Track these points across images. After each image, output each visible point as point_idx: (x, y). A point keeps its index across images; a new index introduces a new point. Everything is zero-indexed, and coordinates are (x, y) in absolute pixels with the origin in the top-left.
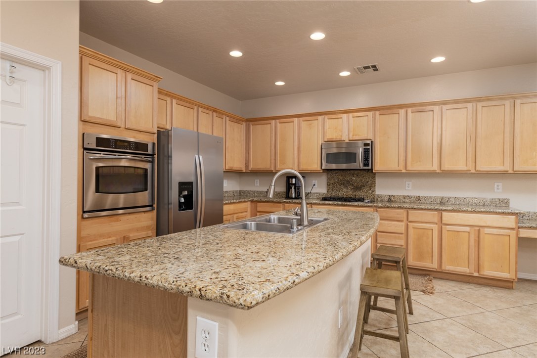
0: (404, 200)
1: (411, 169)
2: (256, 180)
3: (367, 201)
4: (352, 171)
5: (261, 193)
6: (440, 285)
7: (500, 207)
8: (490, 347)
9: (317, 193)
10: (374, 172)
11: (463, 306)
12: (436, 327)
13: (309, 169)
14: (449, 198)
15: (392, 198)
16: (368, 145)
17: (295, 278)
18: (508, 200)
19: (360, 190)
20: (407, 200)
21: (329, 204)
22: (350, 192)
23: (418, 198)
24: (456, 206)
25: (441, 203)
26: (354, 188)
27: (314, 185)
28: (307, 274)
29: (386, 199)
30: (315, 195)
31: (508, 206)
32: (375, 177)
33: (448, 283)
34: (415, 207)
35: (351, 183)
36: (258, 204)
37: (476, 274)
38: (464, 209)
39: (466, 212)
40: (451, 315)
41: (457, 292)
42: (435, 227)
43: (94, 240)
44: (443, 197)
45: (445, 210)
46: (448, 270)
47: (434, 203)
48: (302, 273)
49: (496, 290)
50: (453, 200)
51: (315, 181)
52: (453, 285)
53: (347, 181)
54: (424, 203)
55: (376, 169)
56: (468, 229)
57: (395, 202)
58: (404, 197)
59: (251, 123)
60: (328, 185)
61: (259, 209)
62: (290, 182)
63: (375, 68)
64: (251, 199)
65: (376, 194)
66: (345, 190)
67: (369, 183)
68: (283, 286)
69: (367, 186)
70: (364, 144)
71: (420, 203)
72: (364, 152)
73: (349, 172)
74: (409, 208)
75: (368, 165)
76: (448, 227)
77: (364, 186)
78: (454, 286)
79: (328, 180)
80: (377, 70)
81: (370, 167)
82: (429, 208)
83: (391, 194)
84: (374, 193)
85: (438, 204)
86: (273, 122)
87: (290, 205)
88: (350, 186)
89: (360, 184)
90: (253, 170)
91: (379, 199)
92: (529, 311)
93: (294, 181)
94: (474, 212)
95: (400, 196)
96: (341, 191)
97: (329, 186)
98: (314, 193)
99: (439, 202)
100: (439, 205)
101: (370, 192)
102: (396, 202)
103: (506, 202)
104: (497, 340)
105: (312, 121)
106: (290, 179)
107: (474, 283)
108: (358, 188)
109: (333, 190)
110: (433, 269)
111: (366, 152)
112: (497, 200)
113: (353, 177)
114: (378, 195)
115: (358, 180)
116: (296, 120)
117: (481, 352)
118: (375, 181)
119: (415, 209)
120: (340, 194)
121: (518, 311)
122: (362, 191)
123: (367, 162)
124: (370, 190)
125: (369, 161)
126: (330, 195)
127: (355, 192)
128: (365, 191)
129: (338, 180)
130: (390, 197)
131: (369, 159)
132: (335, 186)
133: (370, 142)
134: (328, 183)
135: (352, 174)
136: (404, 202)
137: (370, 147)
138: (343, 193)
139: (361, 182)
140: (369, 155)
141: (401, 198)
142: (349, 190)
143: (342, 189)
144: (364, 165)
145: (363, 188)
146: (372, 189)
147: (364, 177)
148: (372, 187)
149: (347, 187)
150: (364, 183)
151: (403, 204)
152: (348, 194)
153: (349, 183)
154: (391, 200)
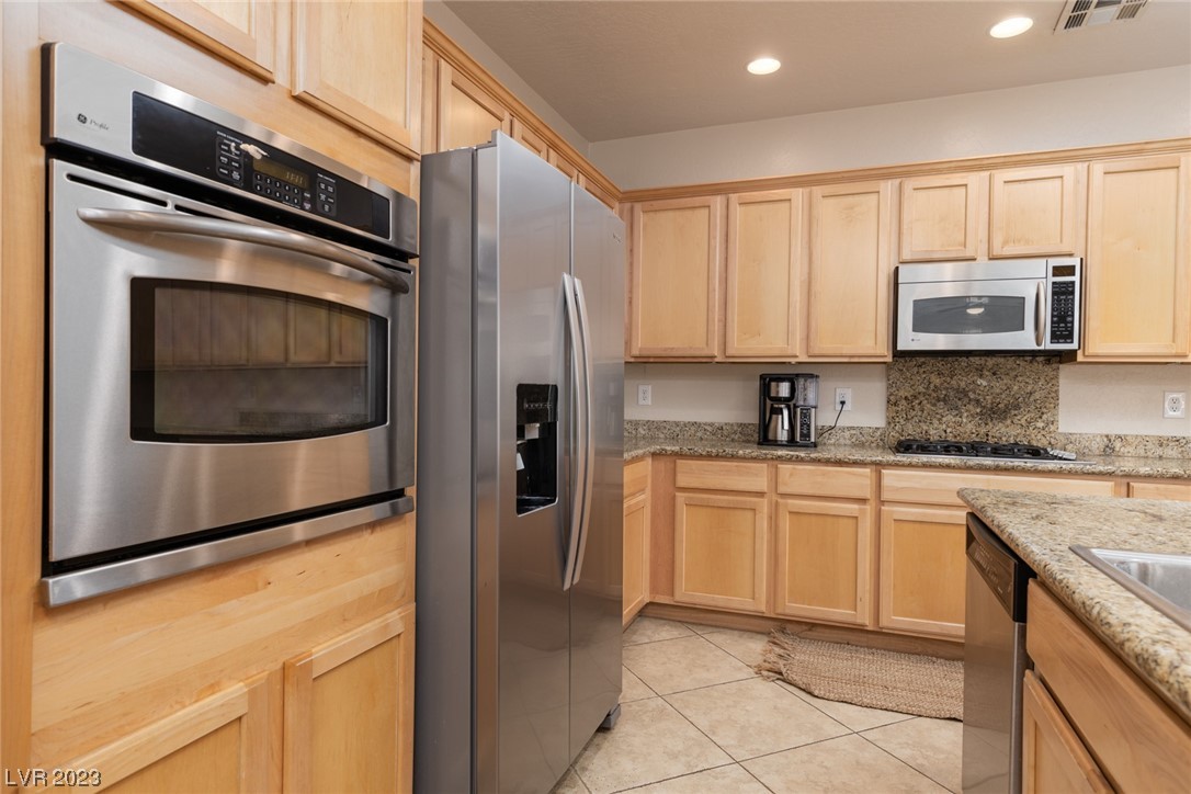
0: (1159, 451)
2: (641, 388)
4: (976, 360)
5: (658, 428)
9: (852, 428)
13: (845, 352)
15: (1118, 445)
16: (1070, 270)
19: (1005, 418)
20: (1173, 451)
21: (948, 467)
22: (970, 426)
26: (981, 414)
27: (844, 402)
29: (1094, 446)
30: (847, 434)
32: (1056, 378)
35: (972, 396)
36: (680, 462)
43: (121, 733)
51: (845, 391)
53: (957, 391)
55: (1092, 351)
57: (1126, 456)
58: (1162, 442)
59: (638, 207)
60: (891, 403)
61: (682, 481)
62: (773, 395)
64: (655, 448)
65: (1060, 430)
66: (950, 418)
67: (1037, 395)
69: (1028, 405)
70: (1055, 268)
72: (1054, 293)
73: (964, 361)
75: (1069, 337)
77: (1017, 407)
79: (889, 387)
81: (1075, 346)
83: (1114, 430)
84: (1052, 428)
86: (718, 202)
87: (800, 467)
88: (970, 407)
89: (1005, 400)
90: (645, 353)
91: (1069, 447)
93: (784, 390)
95: (1144, 439)
96: (936, 422)
97: (895, 404)
98: (843, 429)
101: (1040, 424)
105: (857, 198)
106: (773, 384)
108: (996, 413)
109: (907, 420)
111: (1062, 293)
113: (981, 376)
114: (1067, 436)
115: (998, 386)
116: (798, 194)
118: (1057, 391)
120: (932, 432)
122: (1009, 422)
123: (1066, 327)
124: (1041, 417)
125: (1072, 322)
126: (897, 435)
127: (986, 424)
128: (1023, 422)
129: (927, 388)
130: (1110, 441)
131: (1073, 316)
132: (917, 407)
133: (1075, 262)
134: (892, 398)
135: (977, 369)
136: (1160, 457)
137: (1076, 279)
138: (944, 426)
139: (1007, 392)
140: (1073, 304)
141: (1150, 446)
142: (965, 420)
143: (939, 416)
144: (1055, 337)
145: (1013, 412)
146: (1045, 417)
147: (1020, 379)
148: (1044, 410)
149: (957, 408)
150: (1017, 396)
151: (1158, 463)
152: (962, 430)
153: (966, 395)
154: (1113, 449)
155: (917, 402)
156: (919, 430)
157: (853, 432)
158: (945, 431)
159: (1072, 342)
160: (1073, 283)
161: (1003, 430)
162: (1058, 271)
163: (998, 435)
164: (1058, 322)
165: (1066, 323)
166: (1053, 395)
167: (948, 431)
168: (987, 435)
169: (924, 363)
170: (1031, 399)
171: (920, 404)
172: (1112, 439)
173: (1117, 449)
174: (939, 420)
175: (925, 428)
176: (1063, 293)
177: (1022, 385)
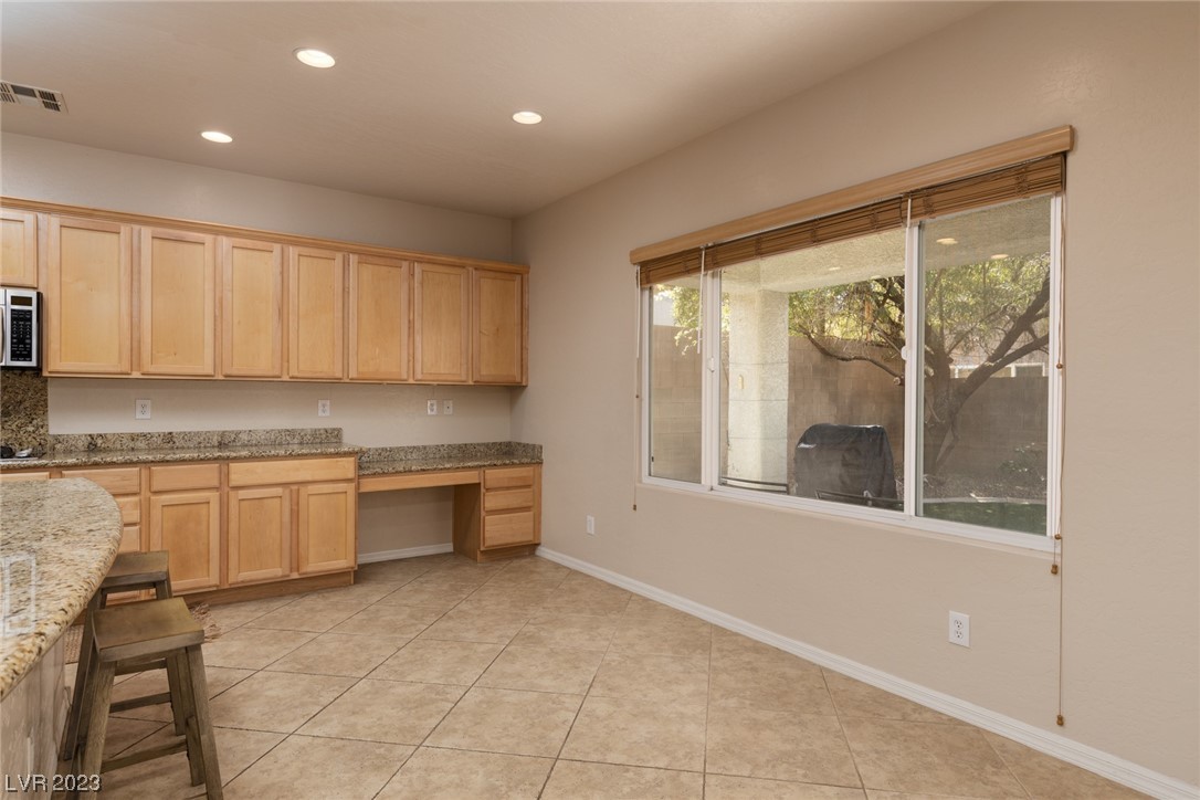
0: (132, 445)
1: (152, 370)
3: (25, 453)
6: (227, 617)
7: (326, 443)
8: (336, 688)
10: (45, 374)
11: (280, 640)
12: (240, 695)
14: (238, 433)
15: (99, 442)
16: (27, 301)
17: (38, 641)
18: (339, 430)
20: (141, 444)
23: (169, 438)
24: (251, 449)
25: (221, 445)
28: (57, 627)
29: (80, 444)
31: (339, 442)
32: (45, 389)
33: (243, 608)
34: (168, 458)
37: (295, 576)
38: (273, 452)
39: (276, 457)
40: (264, 663)
41: (262, 619)
42: (213, 496)
44: (224, 432)
45: (236, 459)
46: (242, 582)
47: (205, 447)
48: (47, 627)
49: (326, 595)
50: (244, 437)
52: (253, 609)
54: (183, 448)
55: (51, 368)
56: (278, 491)
57: (107, 450)
58: (133, 438)
63: (50, 100)
65: (50, 433)
67: (27, 404)
68: (23, 665)
69: (18, 412)
70: (13, 298)
71: (172, 448)
72: (13, 319)
74: (152, 462)
75: (28, 357)
76: (243, 494)
77: (8, 414)
78: (256, 610)
80: (56, 107)
81: (33, 363)
82: (202, 456)
83: (94, 431)
84: (43, 431)
85: (213, 447)
91: (58, 446)
92: (378, 610)
94: (291, 456)
95: (120, 436)
99: (216, 444)
100: (216, 449)
101: (30, 429)
102: (111, 451)
103: (336, 435)
104: (344, 673)
107: (290, 594)
110: (210, 587)
112: (322, 432)
114: (57, 439)
117: (326, 702)
118: (46, 400)
119: (168, 461)
121: (365, 617)
123: (25, 348)
124: (31, 423)
125: (31, 344)
128: (14, 427)
130: (93, 439)
131: (31, 338)
133: (32, 294)
136: (133, 449)
137: (33, 308)
140: (31, 329)
141: (124, 441)
144: (14, 356)
146: (35, 422)
148: (34, 416)
150: (8, 405)
151: (131, 453)
154: (96, 445)
159: (31, 360)
160: (30, 312)
162: (15, 300)
164: (18, 343)
165: (25, 344)
166: (43, 403)
170: (22, 407)
172: (95, 437)
173: (99, 445)
176: (22, 319)
177: (12, 395)
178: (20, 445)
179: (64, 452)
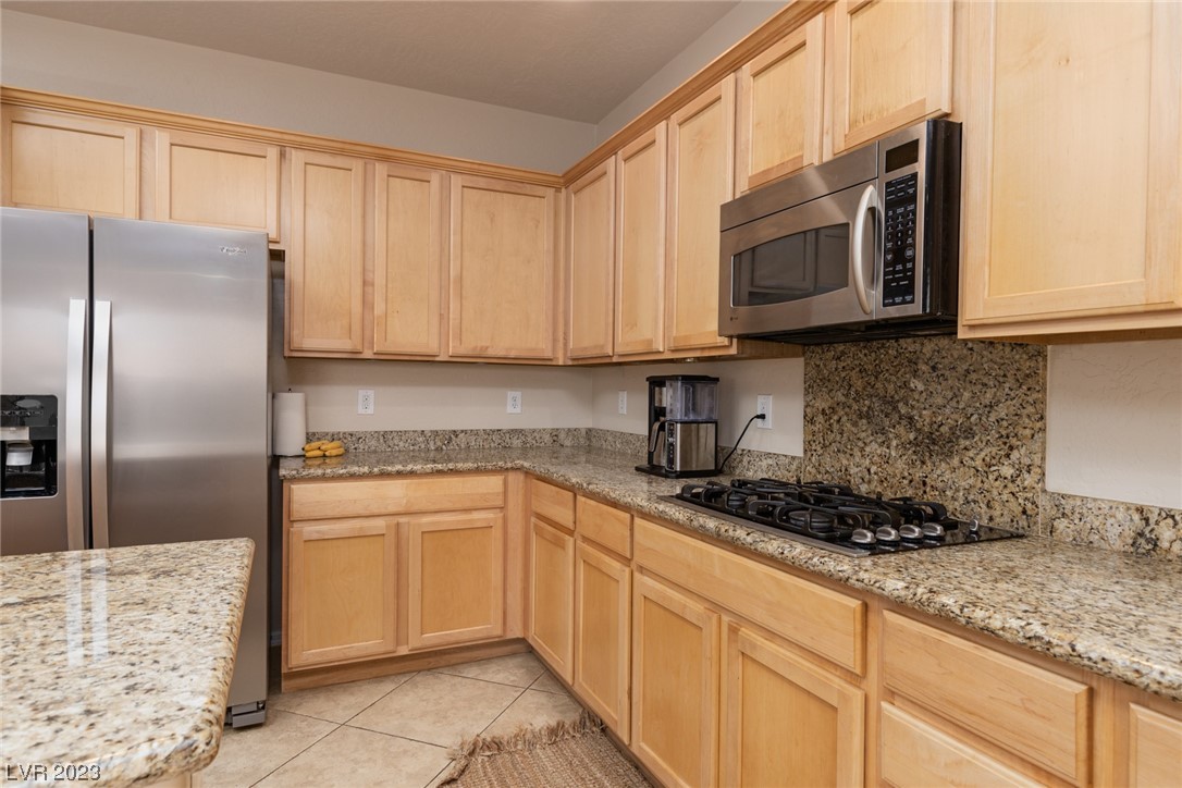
9: (768, 455)
15: (1166, 533)
19: (950, 455)
22: (900, 464)
26: (915, 443)
27: (762, 417)
29: (1113, 532)
35: (903, 409)
51: (761, 399)
53: (885, 400)
55: (970, 315)
60: (809, 420)
65: (1054, 483)
66: (874, 448)
67: (1002, 411)
69: (986, 429)
72: (889, 205)
75: (908, 290)
77: (969, 433)
79: (806, 392)
81: (917, 308)
84: (1029, 480)
88: (901, 430)
89: (950, 418)
91: (1061, 524)
96: (857, 453)
97: (813, 422)
101: (1007, 471)
108: (934, 444)
109: (824, 447)
113: (915, 373)
115: (940, 391)
120: (853, 470)
122: (956, 461)
123: (905, 270)
124: (1008, 456)
125: (913, 259)
126: (813, 471)
127: (923, 463)
128: (978, 463)
129: (847, 396)
130: (1147, 520)
131: (913, 245)
132: (836, 427)
133: (918, 132)
134: (808, 410)
135: (910, 361)
137: (918, 167)
138: (868, 461)
139: (954, 403)
140: (914, 221)
142: (893, 454)
143: (860, 444)
144: (889, 295)
145: (964, 443)
146: (1015, 455)
147: (973, 376)
148: (1014, 441)
149: (883, 431)
150: (970, 410)
152: (890, 470)
153: (895, 408)
154: (1155, 543)
155: (836, 418)
156: (837, 466)
157: (770, 461)
158: (869, 470)
159: (912, 301)
161: (947, 476)
162: (894, 158)
163: (940, 485)
164: (894, 263)
165: (904, 262)
166: (1030, 409)
167: (874, 469)
168: (925, 484)
169: (843, 353)
170: (992, 418)
171: (838, 421)
172: (1153, 518)
173: (1165, 545)
174: (862, 450)
175: (845, 462)
176: (901, 202)
177: (977, 389)
178: (989, 506)
179: (1076, 543)
